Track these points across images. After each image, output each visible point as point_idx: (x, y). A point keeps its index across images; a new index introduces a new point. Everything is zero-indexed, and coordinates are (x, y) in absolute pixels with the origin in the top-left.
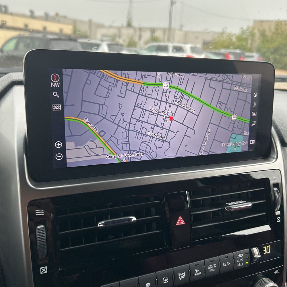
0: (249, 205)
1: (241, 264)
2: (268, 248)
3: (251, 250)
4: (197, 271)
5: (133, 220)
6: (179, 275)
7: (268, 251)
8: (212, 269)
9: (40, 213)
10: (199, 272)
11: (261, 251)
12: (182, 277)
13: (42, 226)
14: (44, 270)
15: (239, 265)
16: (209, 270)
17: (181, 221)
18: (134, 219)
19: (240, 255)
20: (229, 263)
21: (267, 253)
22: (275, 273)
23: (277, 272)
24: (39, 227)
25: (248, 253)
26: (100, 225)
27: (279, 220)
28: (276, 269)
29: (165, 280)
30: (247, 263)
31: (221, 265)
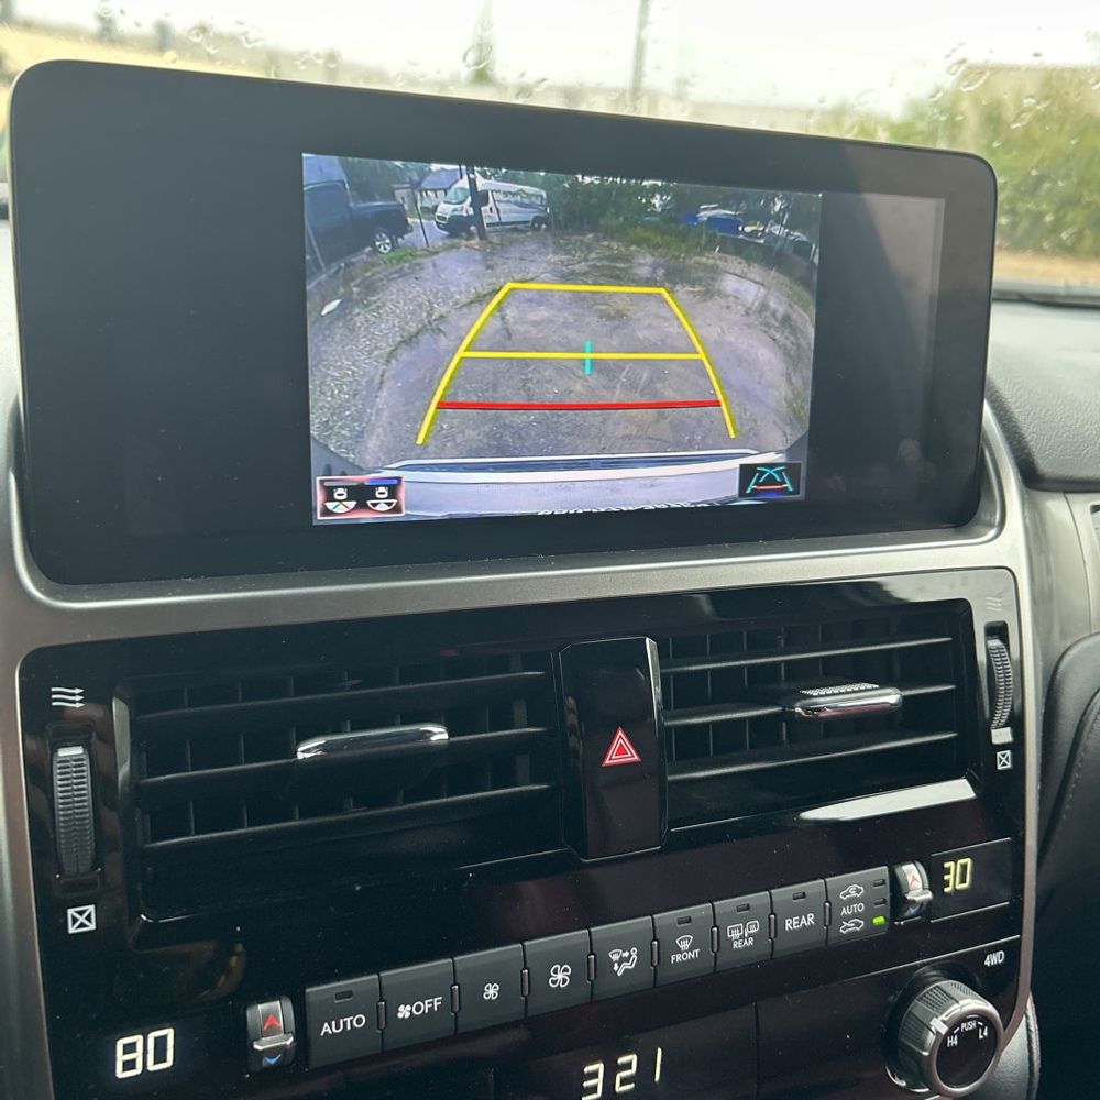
0: (891, 697)
1: (858, 925)
2: (964, 867)
3: (898, 871)
4: (684, 945)
5: (434, 738)
6: (615, 957)
7: (963, 881)
8: (742, 937)
9: (70, 699)
10: (691, 949)
11: (936, 879)
12: (626, 966)
13: (78, 751)
14: (82, 919)
15: (848, 927)
16: (731, 941)
17: (621, 751)
18: (439, 734)
19: (852, 890)
20: (810, 920)
21: (959, 887)
22: (987, 963)
23: (994, 959)
24: (63, 753)
25: (884, 883)
26: (307, 750)
27: (1004, 761)
28: (993, 950)
29: (560, 976)
30: (879, 920)
31: (779, 925)
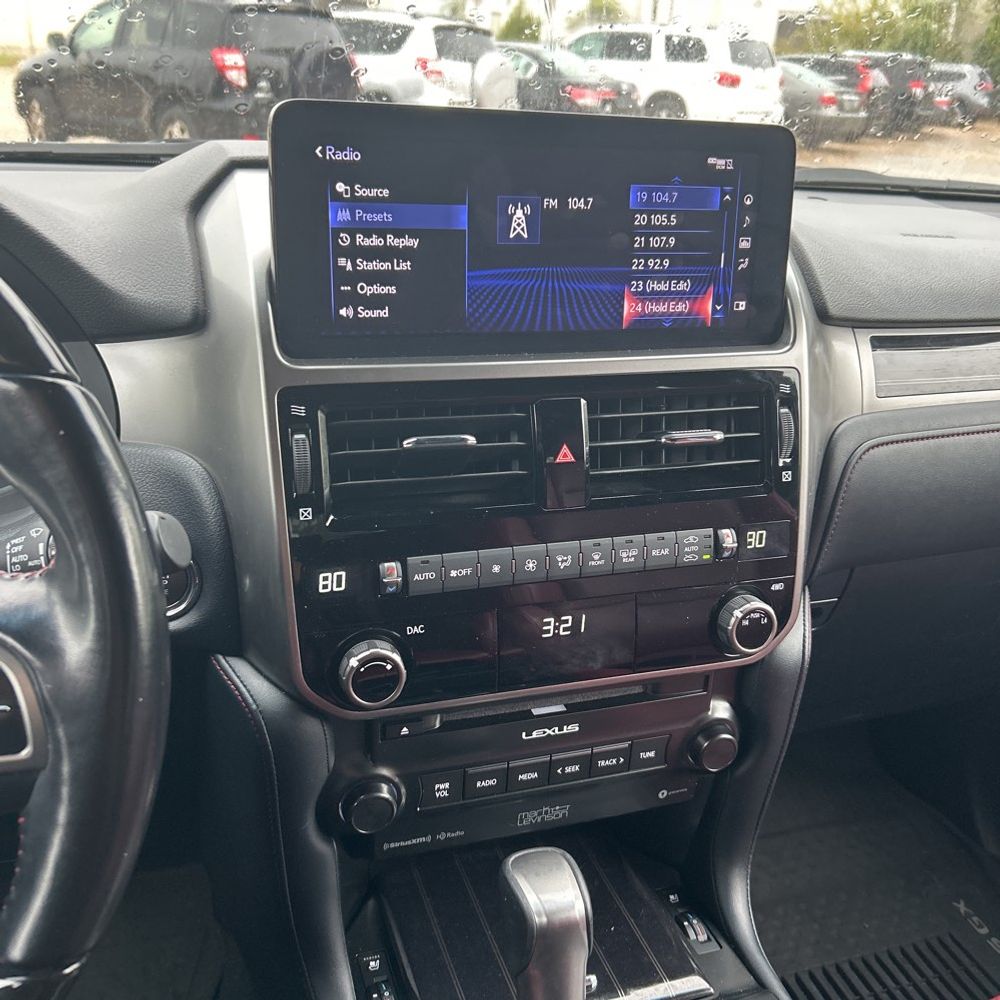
0: (719, 436)
1: (694, 558)
2: (761, 535)
3: (719, 532)
4: (596, 557)
5: (469, 442)
6: (560, 559)
7: (760, 543)
8: (628, 557)
9: (300, 411)
10: (600, 559)
11: (741, 538)
12: (565, 564)
13: (303, 436)
14: (306, 514)
15: (688, 559)
16: (622, 558)
17: (565, 455)
18: (471, 440)
19: (691, 538)
20: (666, 552)
21: (758, 546)
22: (773, 588)
23: (777, 587)
24: (296, 437)
25: (710, 536)
26: (407, 443)
27: (787, 476)
28: (777, 582)
29: (531, 565)
30: (705, 557)
31: (649, 553)
